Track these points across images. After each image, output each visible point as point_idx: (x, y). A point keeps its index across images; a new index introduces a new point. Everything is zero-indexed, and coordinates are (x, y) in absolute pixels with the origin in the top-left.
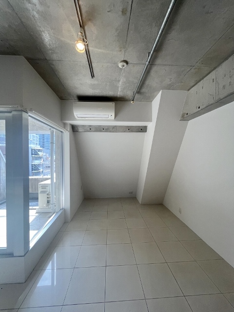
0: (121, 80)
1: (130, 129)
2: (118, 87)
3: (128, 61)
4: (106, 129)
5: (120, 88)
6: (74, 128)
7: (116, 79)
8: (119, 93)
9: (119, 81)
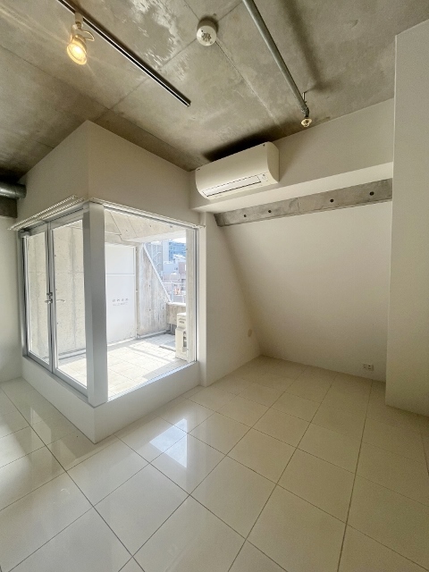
0: (246, 77)
1: (334, 200)
2: (256, 98)
3: (211, 13)
4: (277, 210)
5: (261, 100)
6: (219, 219)
7: (231, 81)
8: (272, 114)
9: (243, 82)
